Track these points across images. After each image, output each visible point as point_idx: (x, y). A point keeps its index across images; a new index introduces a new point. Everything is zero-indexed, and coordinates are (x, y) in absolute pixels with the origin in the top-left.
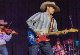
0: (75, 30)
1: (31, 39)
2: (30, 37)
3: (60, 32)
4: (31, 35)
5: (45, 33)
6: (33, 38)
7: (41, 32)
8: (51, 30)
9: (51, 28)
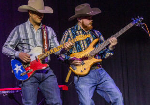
0: (85, 35)
1: (17, 72)
2: (15, 69)
3: (61, 47)
4: (16, 65)
5: (38, 56)
6: (20, 70)
7: (31, 55)
8: (46, 48)
9: (46, 45)
